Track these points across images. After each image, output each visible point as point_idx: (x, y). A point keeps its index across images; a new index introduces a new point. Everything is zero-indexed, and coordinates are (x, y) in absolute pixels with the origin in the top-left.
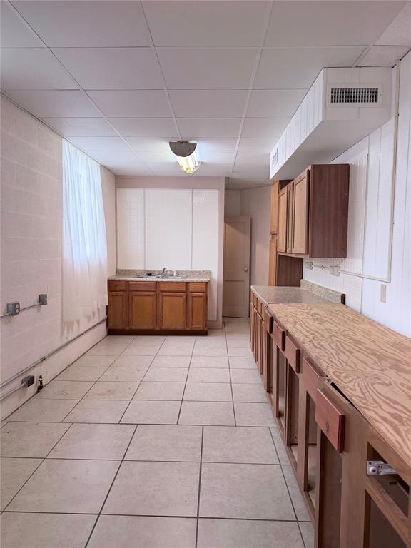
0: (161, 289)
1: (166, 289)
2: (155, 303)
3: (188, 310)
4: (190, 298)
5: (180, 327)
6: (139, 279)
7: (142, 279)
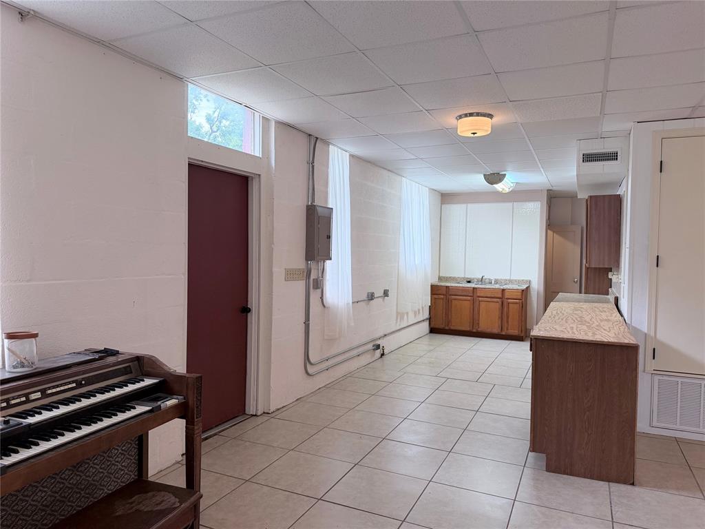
0: (478, 295)
1: (482, 295)
2: (472, 307)
3: (504, 315)
4: (505, 304)
5: (496, 330)
6: (458, 285)
7: (461, 285)
